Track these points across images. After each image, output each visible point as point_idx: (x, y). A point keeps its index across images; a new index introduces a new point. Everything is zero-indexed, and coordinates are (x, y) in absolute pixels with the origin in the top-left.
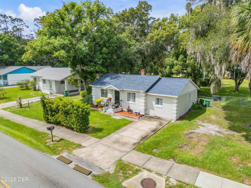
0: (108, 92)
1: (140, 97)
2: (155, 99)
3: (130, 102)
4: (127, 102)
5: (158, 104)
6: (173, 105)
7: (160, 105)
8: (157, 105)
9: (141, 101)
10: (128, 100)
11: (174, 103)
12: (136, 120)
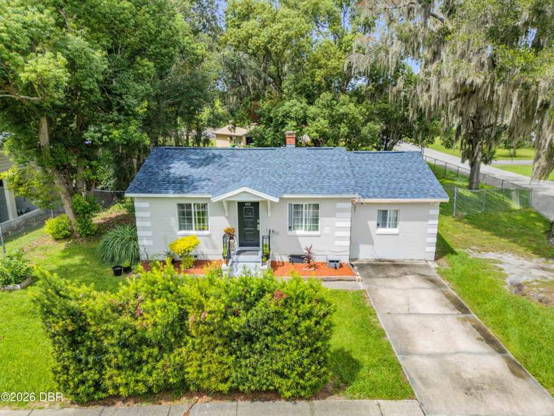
0: (209, 209)
1: (338, 214)
2: (375, 214)
3: (299, 232)
4: (290, 233)
5: (384, 225)
6: (430, 222)
7: (389, 227)
8: (381, 230)
9: (338, 224)
10: (290, 228)
11: (432, 217)
12: (361, 286)
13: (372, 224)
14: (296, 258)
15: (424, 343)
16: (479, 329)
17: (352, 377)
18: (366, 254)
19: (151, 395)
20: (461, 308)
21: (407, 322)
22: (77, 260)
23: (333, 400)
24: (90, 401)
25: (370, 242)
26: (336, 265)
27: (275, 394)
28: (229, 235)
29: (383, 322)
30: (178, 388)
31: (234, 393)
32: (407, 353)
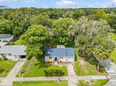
3: (61, 59)
7: (70, 59)
12: (66, 65)
13: (68, 58)
14: (60, 62)
15: (70, 72)
16: (75, 70)
17: (64, 75)
18: (68, 61)
19: (51, 76)
20: (74, 68)
21: (69, 69)
22: (39, 62)
23: (63, 76)
24: (47, 76)
25: (68, 60)
26: (65, 63)
27: (59, 76)
28: (54, 60)
29: (67, 70)
30: (52, 76)
31: (56, 76)
32: (68, 73)
